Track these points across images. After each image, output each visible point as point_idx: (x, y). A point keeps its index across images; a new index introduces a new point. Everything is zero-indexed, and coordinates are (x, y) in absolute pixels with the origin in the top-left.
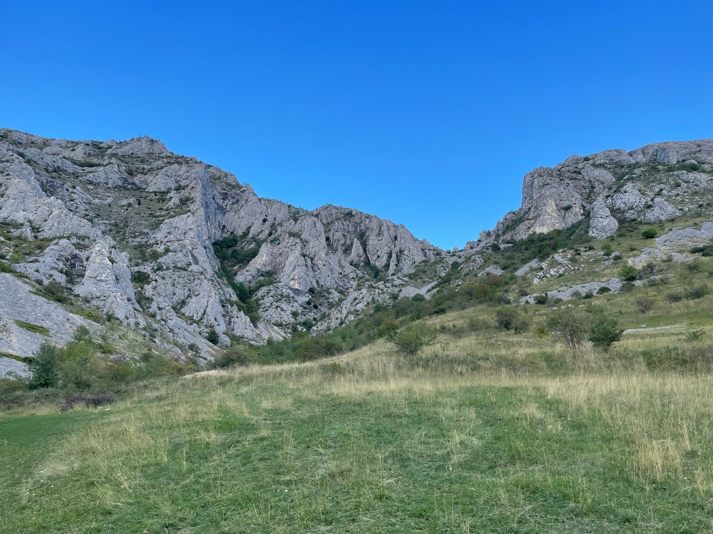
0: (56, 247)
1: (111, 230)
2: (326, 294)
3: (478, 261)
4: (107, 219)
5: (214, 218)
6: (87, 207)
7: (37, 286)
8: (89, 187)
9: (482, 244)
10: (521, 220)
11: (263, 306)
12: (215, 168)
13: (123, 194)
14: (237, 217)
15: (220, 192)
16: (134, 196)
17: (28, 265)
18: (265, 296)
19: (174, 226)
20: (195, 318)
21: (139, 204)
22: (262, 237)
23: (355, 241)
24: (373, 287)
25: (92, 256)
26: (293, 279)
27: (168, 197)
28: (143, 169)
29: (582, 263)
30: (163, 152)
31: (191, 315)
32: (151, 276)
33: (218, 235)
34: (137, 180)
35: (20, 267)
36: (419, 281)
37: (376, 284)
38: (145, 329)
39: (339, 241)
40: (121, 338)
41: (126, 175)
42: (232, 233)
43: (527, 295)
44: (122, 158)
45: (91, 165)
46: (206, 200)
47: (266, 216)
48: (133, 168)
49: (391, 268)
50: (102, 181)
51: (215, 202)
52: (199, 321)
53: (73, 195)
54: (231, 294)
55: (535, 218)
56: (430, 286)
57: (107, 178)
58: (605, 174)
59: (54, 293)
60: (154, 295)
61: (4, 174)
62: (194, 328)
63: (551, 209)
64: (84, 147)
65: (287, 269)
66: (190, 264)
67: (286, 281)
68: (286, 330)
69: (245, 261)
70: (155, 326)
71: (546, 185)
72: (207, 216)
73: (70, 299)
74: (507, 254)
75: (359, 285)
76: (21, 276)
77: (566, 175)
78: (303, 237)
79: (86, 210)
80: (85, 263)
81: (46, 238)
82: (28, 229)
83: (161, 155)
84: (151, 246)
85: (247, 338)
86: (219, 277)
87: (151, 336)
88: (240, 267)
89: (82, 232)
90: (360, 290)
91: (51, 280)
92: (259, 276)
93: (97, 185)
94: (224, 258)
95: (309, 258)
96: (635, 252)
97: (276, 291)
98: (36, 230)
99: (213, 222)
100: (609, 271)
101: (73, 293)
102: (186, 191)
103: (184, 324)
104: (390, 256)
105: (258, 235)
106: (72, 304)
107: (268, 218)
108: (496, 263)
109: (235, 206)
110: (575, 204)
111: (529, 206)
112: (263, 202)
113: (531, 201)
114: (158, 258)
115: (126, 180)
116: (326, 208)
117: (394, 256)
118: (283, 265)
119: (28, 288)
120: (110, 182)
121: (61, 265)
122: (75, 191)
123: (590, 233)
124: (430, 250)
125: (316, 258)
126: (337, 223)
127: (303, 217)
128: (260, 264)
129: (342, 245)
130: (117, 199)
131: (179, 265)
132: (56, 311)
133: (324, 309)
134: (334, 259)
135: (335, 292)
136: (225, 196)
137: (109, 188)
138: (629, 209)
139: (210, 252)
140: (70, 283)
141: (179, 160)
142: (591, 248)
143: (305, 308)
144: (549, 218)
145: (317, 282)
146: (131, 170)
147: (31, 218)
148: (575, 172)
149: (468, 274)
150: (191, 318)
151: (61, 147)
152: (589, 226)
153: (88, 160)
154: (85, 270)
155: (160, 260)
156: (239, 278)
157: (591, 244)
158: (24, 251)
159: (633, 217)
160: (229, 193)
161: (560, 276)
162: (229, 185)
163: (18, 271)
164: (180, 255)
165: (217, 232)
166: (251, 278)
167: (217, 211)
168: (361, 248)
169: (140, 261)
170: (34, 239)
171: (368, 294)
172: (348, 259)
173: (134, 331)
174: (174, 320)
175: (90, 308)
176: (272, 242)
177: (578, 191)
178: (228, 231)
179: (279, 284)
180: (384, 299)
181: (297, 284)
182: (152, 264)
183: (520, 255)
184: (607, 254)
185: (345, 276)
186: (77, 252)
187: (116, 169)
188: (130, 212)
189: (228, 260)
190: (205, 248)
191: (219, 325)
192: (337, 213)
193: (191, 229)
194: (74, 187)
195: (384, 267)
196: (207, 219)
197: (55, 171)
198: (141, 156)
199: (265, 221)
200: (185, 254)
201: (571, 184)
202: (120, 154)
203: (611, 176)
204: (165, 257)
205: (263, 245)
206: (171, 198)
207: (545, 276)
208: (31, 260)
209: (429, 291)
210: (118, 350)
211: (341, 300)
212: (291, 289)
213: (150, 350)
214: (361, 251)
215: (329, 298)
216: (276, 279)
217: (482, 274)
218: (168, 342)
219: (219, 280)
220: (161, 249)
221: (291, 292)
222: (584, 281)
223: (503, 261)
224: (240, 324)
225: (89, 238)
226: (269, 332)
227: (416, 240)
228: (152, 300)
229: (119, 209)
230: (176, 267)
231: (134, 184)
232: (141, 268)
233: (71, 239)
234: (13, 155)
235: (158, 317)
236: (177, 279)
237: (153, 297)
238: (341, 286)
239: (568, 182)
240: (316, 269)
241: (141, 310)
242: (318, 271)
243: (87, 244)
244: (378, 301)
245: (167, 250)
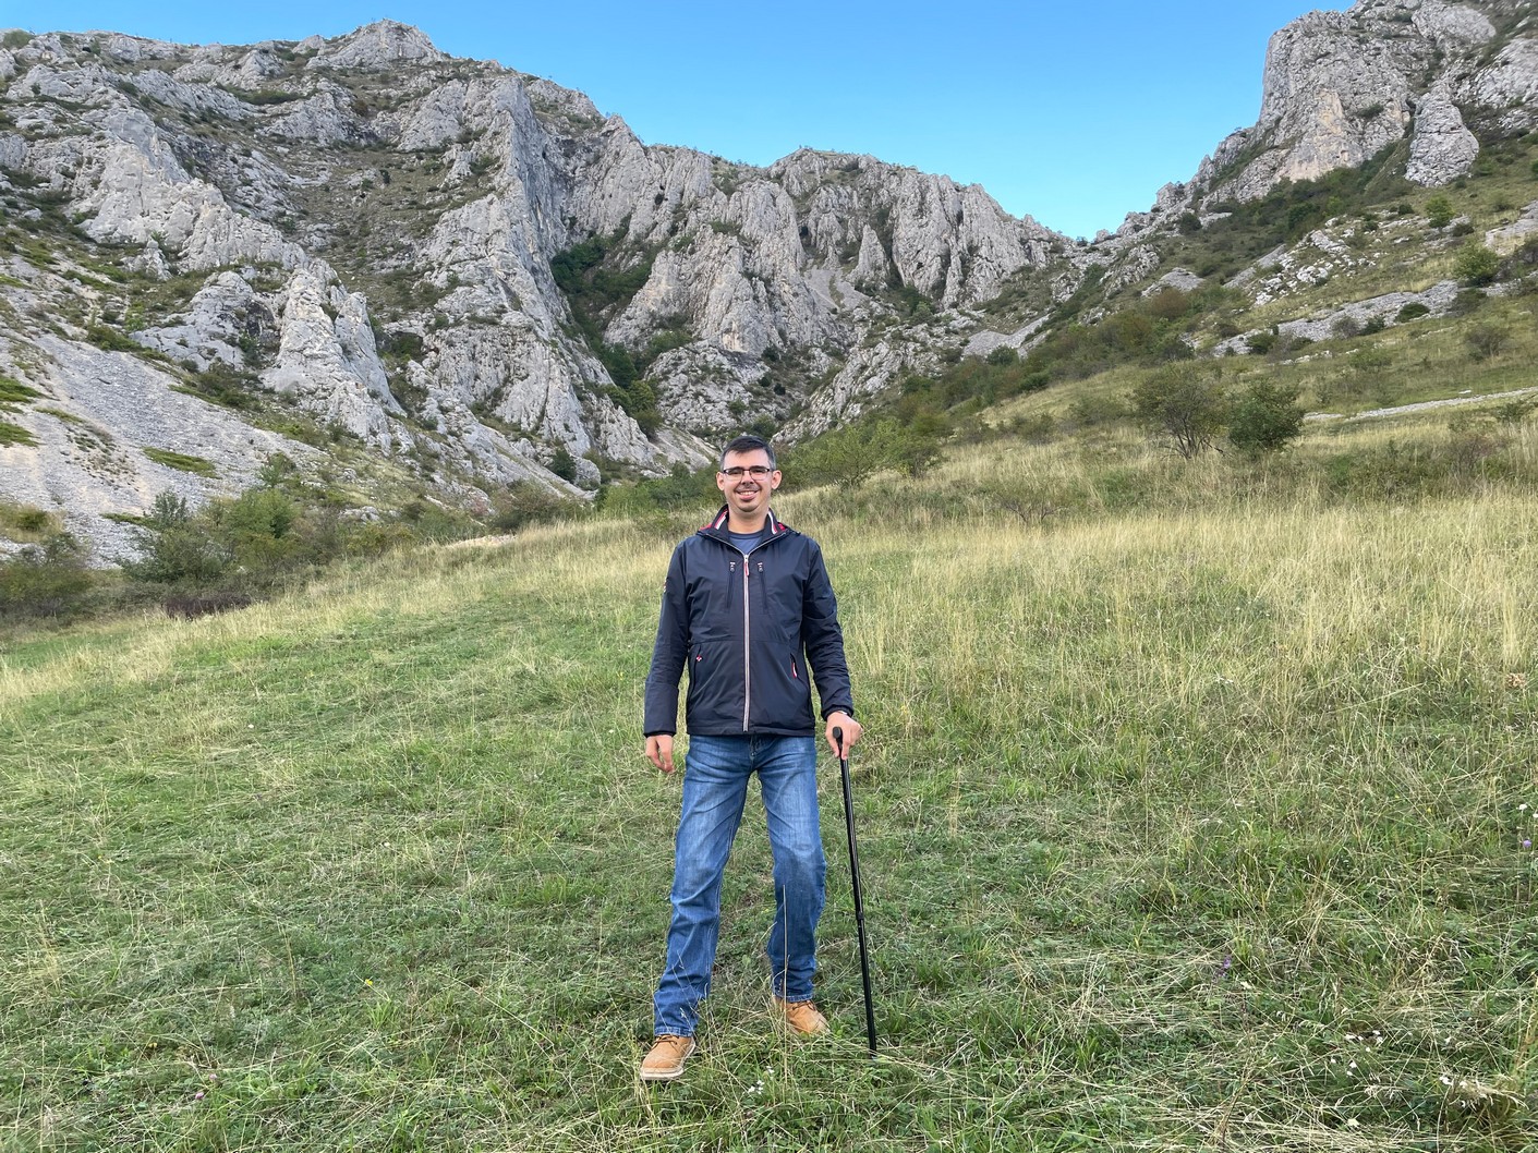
0: (214, 291)
1: (334, 245)
2: (802, 360)
3: (1145, 259)
4: (323, 221)
5: (549, 201)
6: (281, 196)
7: (186, 373)
8: (280, 149)
9: (1161, 218)
10: (1256, 151)
11: (667, 394)
12: (545, 82)
13: (351, 160)
14: (598, 195)
15: (557, 140)
16: (374, 163)
17: (162, 332)
18: (669, 372)
19: (463, 226)
20: (524, 426)
21: (387, 181)
22: (656, 237)
23: (865, 233)
24: (904, 339)
25: (288, 305)
26: (728, 331)
27: (445, 161)
28: (388, 98)
29: (1378, 248)
30: (426, 55)
31: (515, 420)
32: (425, 341)
33: (561, 240)
34: (378, 123)
35: (147, 337)
36: (1010, 316)
37: (910, 332)
38: (411, 454)
39: (831, 234)
40: (360, 475)
41: (352, 117)
42: (591, 234)
43: (1235, 335)
44: (340, 77)
45: (279, 99)
46: (529, 161)
47: (662, 188)
48: (367, 99)
49: (948, 289)
50: (305, 136)
51: (549, 163)
52: (533, 432)
53: (247, 170)
54: (598, 370)
55: (1290, 144)
56: (1031, 328)
57: (313, 126)
58: (1471, 20)
59: (221, 388)
60: (429, 382)
61: (92, 137)
62: (524, 447)
63: (1332, 117)
64: (258, 57)
65: (714, 309)
66: (502, 311)
67: (713, 338)
68: (719, 443)
69: (623, 297)
70: (436, 446)
71: (1321, 56)
72: (534, 199)
73: (256, 399)
74: (1216, 238)
75: (871, 335)
76: (152, 357)
77: (1374, 28)
78: (746, 231)
79: (279, 203)
80: (277, 320)
81: (194, 271)
82: (156, 255)
83: (424, 62)
84: (419, 274)
85: (635, 464)
86: (569, 337)
87: (425, 467)
88: (614, 311)
89: (264, 254)
90: (874, 346)
91: (213, 361)
92: (654, 328)
93: (294, 144)
94: (578, 291)
95: (761, 279)
96: (1507, 215)
97: (693, 359)
98: (171, 254)
99: (549, 210)
100: (1436, 263)
101: (261, 386)
102: (482, 143)
103: (502, 441)
104: (946, 263)
105: (647, 235)
106: (258, 409)
107: (668, 193)
108: (1187, 262)
109: (593, 169)
110: (1391, 100)
111: (1277, 113)
112: (653, 156)
113: (1282, 102)
114: (436, 302)
115: (353, 129)
116: (800, 158)
117: (955, 261)
118: (705, 299)
119: (166, 380)
120: (322, 134)
121: (230, 328)
122: (251, 161)
123: (1411, 171)
124: (1039, 240)
125: (778, 280)
126: (824, 192)
127: (746, 184)
128: (655, 300)
129: (838, 244)
130: (339, 173)
131: (481, 313)
132: (226, 424)
133: (797, 394)
134: (818, 278)
135: (823, 355)
136: (569, 149)
137: (321, 149)
138: (1511, 107)
139: (546, 281)
140: (252, 364)
141: (462, 71)
142: (1405, 211)
143: (757, 394)
144: (1324, 142)
145: (782, 334)
146: (362, 103)
147: (160, 229)
148: (1398, 19)
149: (1118, 292)
150: (516, 427)
151: (212, 62)
152: (1409, 155)
153: (270, 87)
154: (279, 337)
155: (442, 304)
156: (614, 336)
157: (1408, 200)
158: (151, 303)
159: (1519, 125)
160: (577, 140)
161: (1321, 282)
162: (576, 120)
163: (143, 346)
164: (479, 291)
165: (559, 233)
166: (637, 334)
167: (555, 185)
168: (880, 247)
169: (400, 310)
170: (171, 276)
171: (892, 355)
172: (851, 276)
173: (389, 459)
174: (478, 434)
175: (296, 415)
176: (677, 248)
177: (1403, 66)
178: (582, 230)
179: (699, 343)
180: (928, 363)
181: (737, 342)
182: (424, 315)
183: (1246, 237)
184: (1440, 223)
185: (843, 316)
186: (257, 297)
187: (330, 104)
188: (370, 201)
189: (586, 295)
190: (534, 271)
191: (574, 439)
192: (825, 168)
193: (498, 231)
194: (248, 154)
195: (934, 288)
196: (535, 205)
197: (204, 120)
198: (380, 67)
199: (659, 199)
200: (492, 289)
201: (1385, 51)
202: (336, 67)
203: (1486, 23)
204: (450, 298)
205: (659, 258)
206: (452, 161)
207: (1285, 287)
208: (167, 320)
209: (1029, 338)
210: (353, 500)
211: (832, 373)
212: (725, 353)
213: (421, 497)
214: (881, 255)
215: (808, 370)
216: (691, 333)
217: (1152, 291)
218: (463, 480)
219: (570, 342)
220: (439, 280)
221: (725, 361)
222: (1372, 292)
223: (1204, 257)
224: (619, 435)
225: (280, 266)
226: (683, 449)
227: (1007, 219)
228: (425, 393)
229: (347, 197)
230: (474, 319)
231: (371, 135)
232: (403, 325)
233: (242, 270)
234: (106, 92)
235: (441, 429)
236: (479, 343)
237: (429, 386)
238: (835, 340)
239: (1378, 45)
240: (778, 305)
241: (405, 415)
242: (783, 308)
243: (278, 278)
244: (913, 368)
245: (454, 282)
